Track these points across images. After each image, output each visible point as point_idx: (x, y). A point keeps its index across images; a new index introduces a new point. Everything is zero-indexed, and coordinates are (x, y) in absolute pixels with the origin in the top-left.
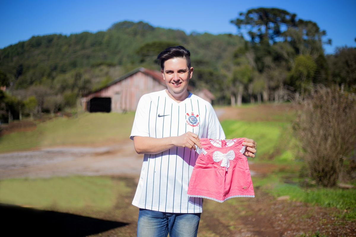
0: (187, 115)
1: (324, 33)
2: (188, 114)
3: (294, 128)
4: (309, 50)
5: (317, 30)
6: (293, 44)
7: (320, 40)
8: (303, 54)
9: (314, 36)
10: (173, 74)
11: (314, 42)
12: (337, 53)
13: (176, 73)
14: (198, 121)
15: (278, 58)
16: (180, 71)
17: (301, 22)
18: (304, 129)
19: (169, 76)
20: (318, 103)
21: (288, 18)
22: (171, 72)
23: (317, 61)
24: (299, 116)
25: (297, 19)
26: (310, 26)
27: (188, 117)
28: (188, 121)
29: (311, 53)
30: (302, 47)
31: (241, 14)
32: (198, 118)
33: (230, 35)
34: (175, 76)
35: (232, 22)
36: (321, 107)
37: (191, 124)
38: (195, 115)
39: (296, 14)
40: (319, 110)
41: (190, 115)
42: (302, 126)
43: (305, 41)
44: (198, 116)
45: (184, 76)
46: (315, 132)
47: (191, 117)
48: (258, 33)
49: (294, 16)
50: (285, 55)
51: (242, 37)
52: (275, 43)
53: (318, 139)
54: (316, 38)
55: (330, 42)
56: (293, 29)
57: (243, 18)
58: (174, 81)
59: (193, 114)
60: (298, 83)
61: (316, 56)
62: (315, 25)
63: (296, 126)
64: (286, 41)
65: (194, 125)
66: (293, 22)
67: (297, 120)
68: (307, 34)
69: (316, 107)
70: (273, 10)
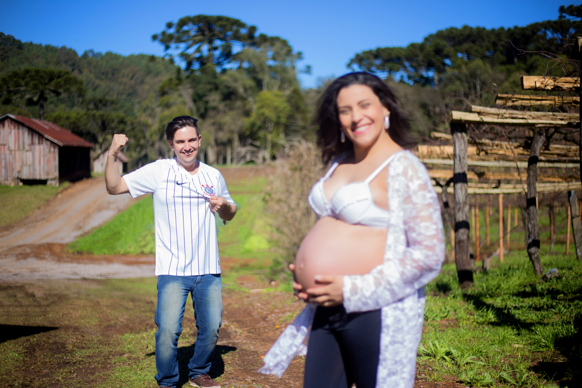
0: (202, 187)
1: (300, 55)
2: (202, 185)
3: (264, 200)
4: (277, 83)
5: (289, 52)
6: (252, 72)
7: (294, 68)
8: (268, 88)
9: (284, 60)
10: (184, 144)
11: (284, 70)
12: (319, 87)
13: (187, 143)
14: (214, 192)
15: (229, 95)
16: (190, 141)
17: (264, 38)
18: (279, 201)
19: (180, 146)
20: (295, 163)
21: (243, 31)
22: (183, 142)
23: (289, 100)
24: (271, 183)
25: (257, 34)
26: (278, 45)
27: (203, 188)
28: (205, 191)
29: (281, 88)
30: (266, 78)
31: (169, 25)
32: (213, 189)
33: (152, 58)
34: (187, 146)
35: (155, 37)
36: (301, 169)
37: (208, 194)
38: (210, 186)
39: (256, 26)
40: (297, 175)
41: (205, 186)
42: (275, 197)
43: (270, 67)
44: (212, 187)
45: (194, 144)
46: (293, 205)
47: (206, 188)
48: (197, 55)
49: (253, 29)
50: (241, 90)
51: (172, 61)
52: (224, 71)
53: (298, 214)
54: (288, 64)
55: (308, 70)
56: (252, 50)
57: (172, 31)
58: (185, 150)
59: (207, 186)
60: (261, 134)
61: (288, 92)
62: (284, 43)
63: (267, 197)
64: (240, 68)
65: (212, 194)
66: (252, 38)
67: (268, 188)
68: (274, 58)
69: (294, 169)
70: (220, 19)
